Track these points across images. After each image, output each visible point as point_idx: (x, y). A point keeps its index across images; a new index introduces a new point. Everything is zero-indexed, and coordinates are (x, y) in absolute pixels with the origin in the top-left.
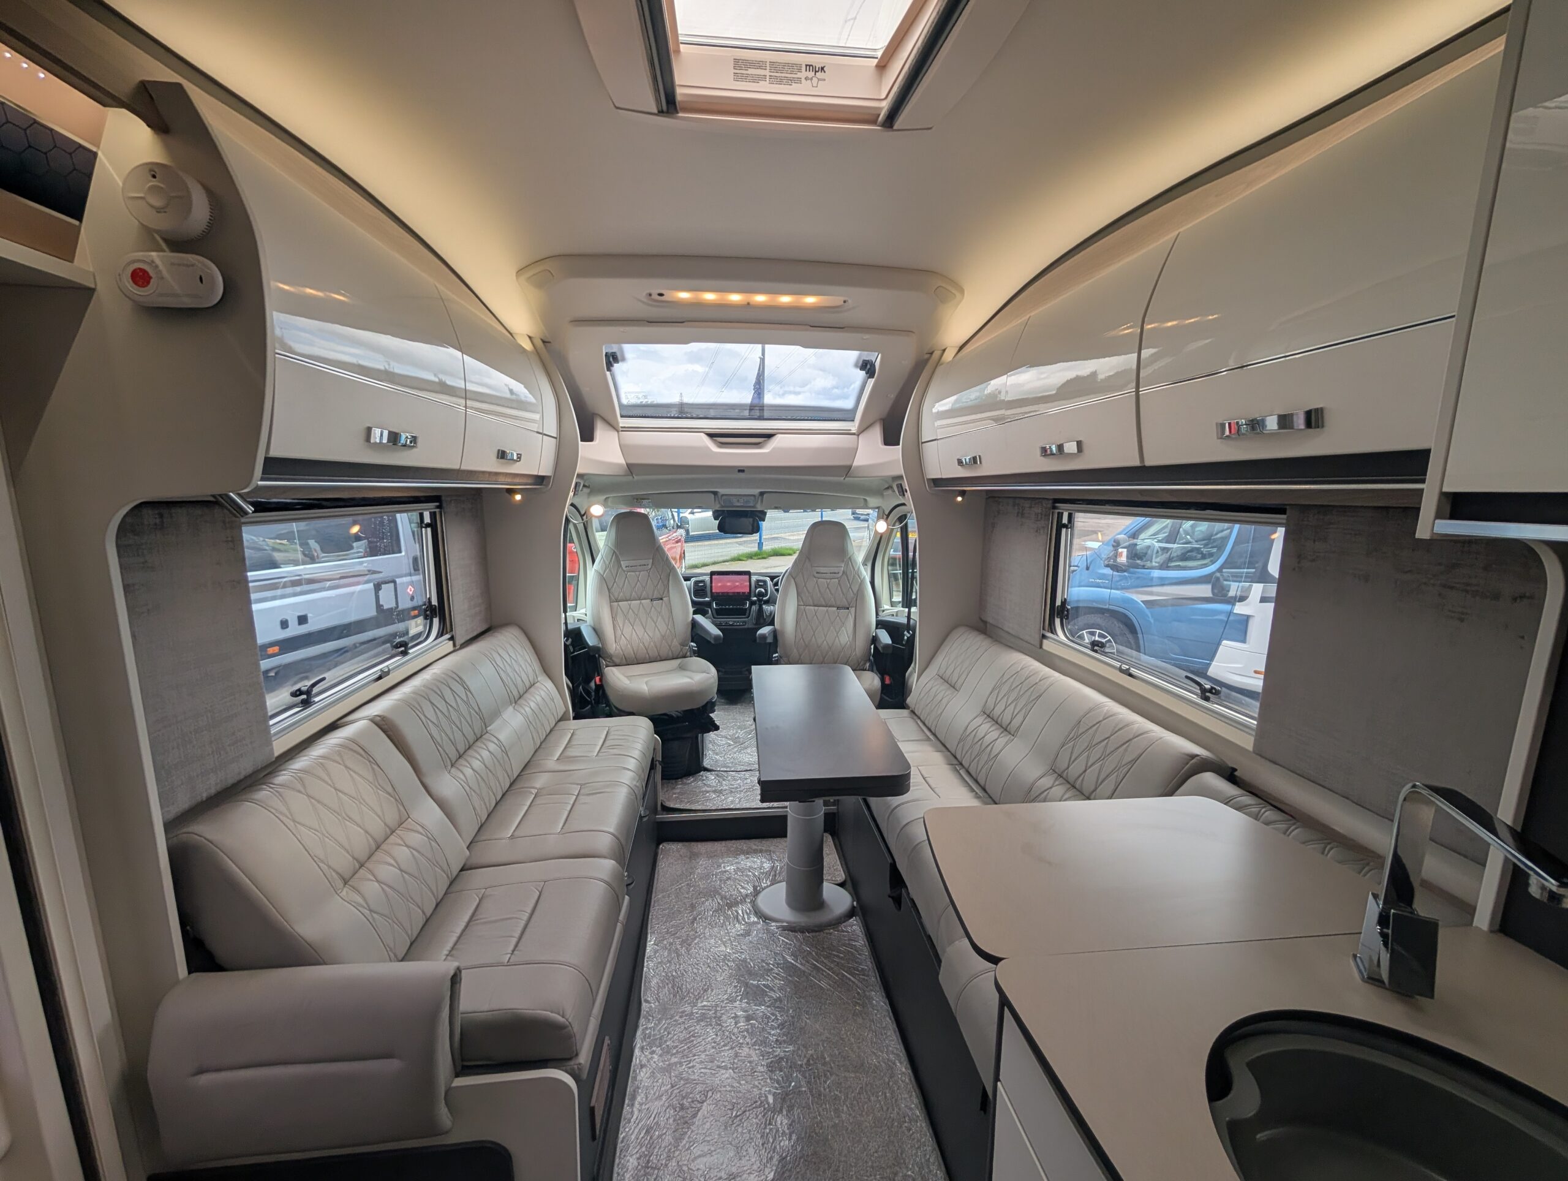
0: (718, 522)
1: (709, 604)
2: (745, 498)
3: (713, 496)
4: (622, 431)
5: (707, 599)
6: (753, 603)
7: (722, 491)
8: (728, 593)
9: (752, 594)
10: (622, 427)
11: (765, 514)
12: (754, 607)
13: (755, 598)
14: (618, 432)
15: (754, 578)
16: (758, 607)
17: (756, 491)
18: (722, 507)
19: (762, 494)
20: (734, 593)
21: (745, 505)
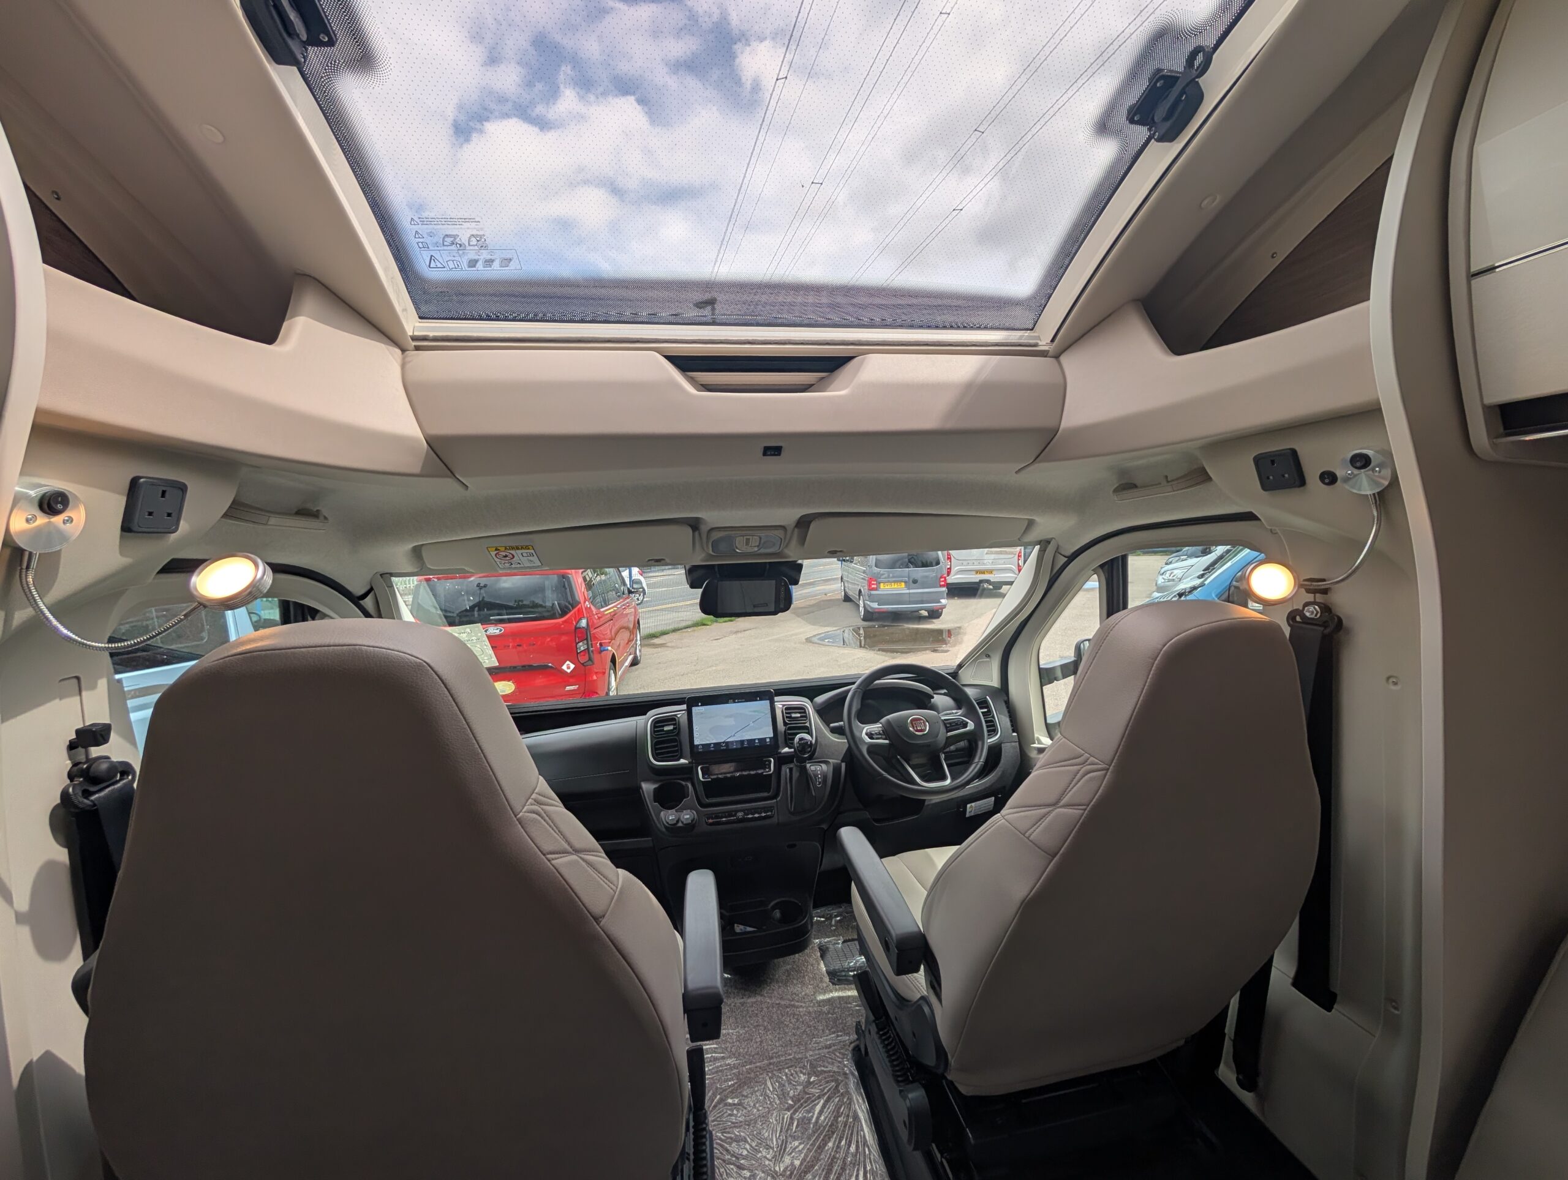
0: (700, 591)
1: (687, 772)
2: (763, 534)
3: (690, 530)
4: (417, 348)
5: (682, 761)
6: (782, 760)
7: (712, 517)
8: (727, 743)
9: (781, 739)
10: (414, 338)
11: (800, 566)
12: (785, 770)
13: (786, 750)
14: (403, 351)
15: (779, 706)
16: (796, 775)
17: (788, 515)
18: (711, 557)
19: (804, 523)
20: (742, 742)
21: (762, 551)
